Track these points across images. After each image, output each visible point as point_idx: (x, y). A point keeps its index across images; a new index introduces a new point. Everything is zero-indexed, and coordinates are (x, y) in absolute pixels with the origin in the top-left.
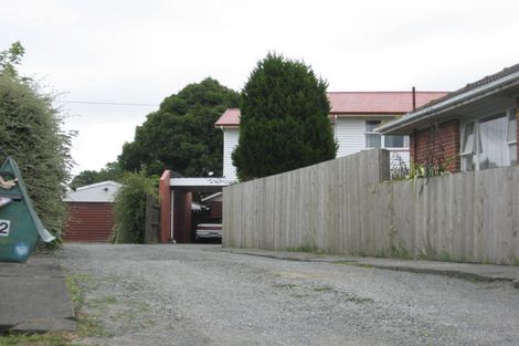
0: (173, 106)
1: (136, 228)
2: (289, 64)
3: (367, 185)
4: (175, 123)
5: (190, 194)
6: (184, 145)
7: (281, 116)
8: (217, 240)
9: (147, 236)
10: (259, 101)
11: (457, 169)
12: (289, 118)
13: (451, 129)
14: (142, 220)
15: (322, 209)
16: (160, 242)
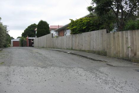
0: (29, 27)
1: (22, 45)
2: (44, 22)
3: (50, 38)
4: (30, 30)
5: (31, 40)
6: (31, 33)
7: (43, 29)
8: (33, 46)
9: (24, 46)
10: (40, 27)
11: (64, 36)
12: (44, 29)
13: (63, 31)
14: (23, 43)
15: (45, 42)
16: (27, 46)
